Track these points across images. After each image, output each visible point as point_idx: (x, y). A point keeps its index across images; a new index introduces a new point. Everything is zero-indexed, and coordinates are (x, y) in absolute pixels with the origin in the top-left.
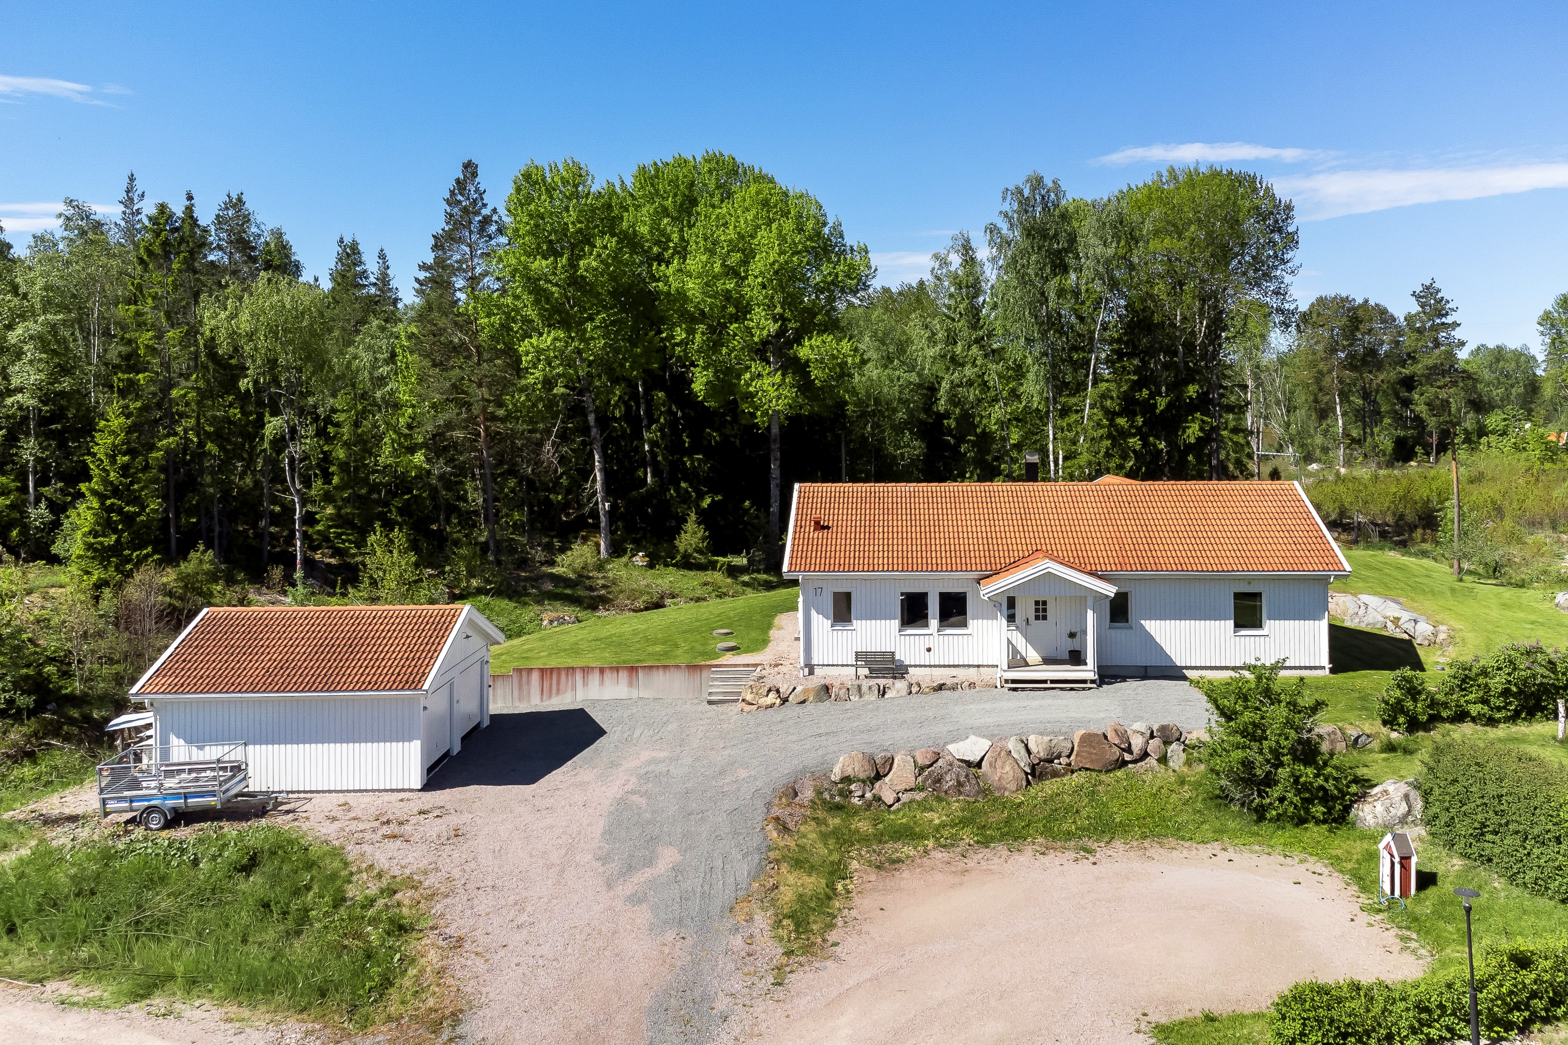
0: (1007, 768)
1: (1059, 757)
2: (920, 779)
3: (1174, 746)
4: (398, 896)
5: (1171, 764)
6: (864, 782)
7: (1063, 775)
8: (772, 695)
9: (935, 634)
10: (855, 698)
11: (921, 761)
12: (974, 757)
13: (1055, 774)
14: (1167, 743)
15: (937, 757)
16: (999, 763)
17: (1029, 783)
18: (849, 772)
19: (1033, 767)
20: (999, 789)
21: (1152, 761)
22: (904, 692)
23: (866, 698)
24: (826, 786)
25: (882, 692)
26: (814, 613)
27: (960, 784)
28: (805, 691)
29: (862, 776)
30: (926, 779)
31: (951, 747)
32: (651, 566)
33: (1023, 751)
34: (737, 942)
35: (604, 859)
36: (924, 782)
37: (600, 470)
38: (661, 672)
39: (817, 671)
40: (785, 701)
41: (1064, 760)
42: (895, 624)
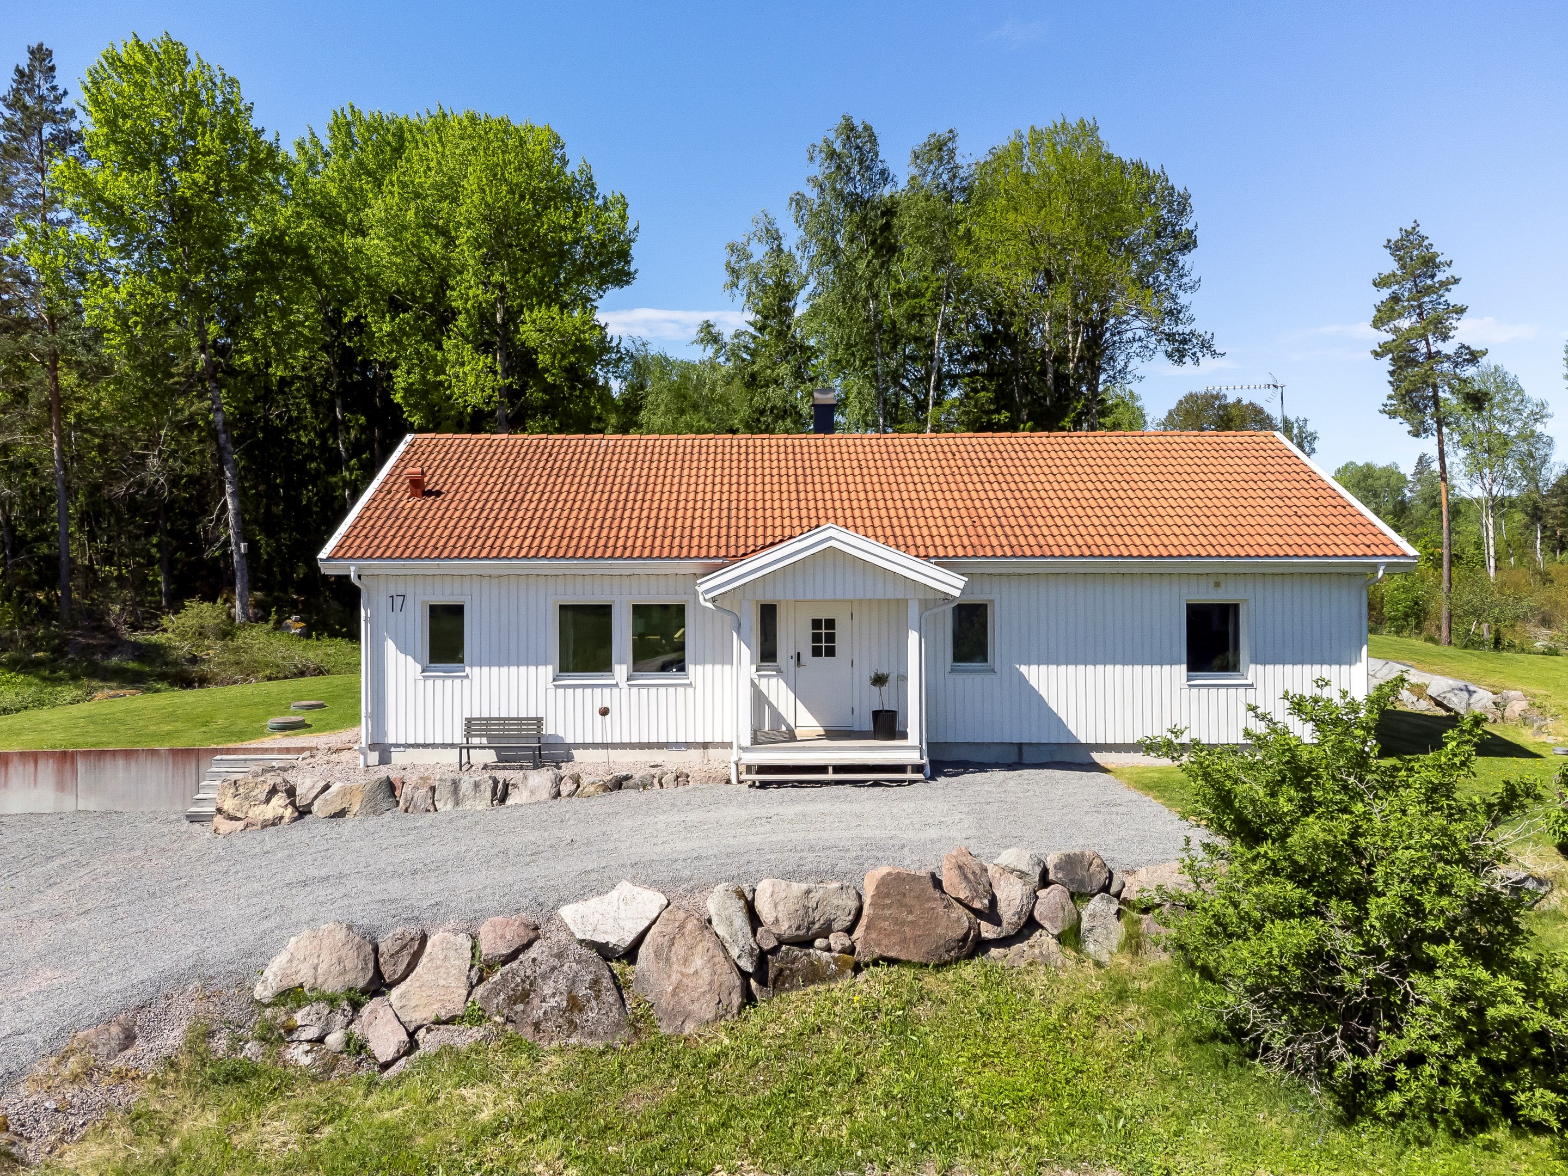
0: (698, 962)
1: (826, 931)
2: (479, 991)
3: (1097, 904)
5: (1091, 947)
6: (332, 1001)
7: (833, 978)
8: (279, 800)
9: (623, 684)
10: (445, 806)
11: (486, 948)
12: (620, 937)
13: (815, 975)
14: (1079, 896)
15: (534, 934)
16: (679, 949)
17: (749, 998)
18: (304, 975)
19: (762, 958)
20: (672, 1015)
21: (1044, 941)
22: (545, 794)
24: (233, 1014)
25: (501, 794)
26: (390, 646)
27: (574, 1004)
28: (344, 793)
29: (333, 985)
30: (494, 992)
31: (567, 913)
32: (306, 634)
33: (740, 921)
36: (486, 999)
37: (233, 495)
38: (120, 762)
39: (397, 757)
40: (303, 812)
41: (837, 940)
42: (547, 672)
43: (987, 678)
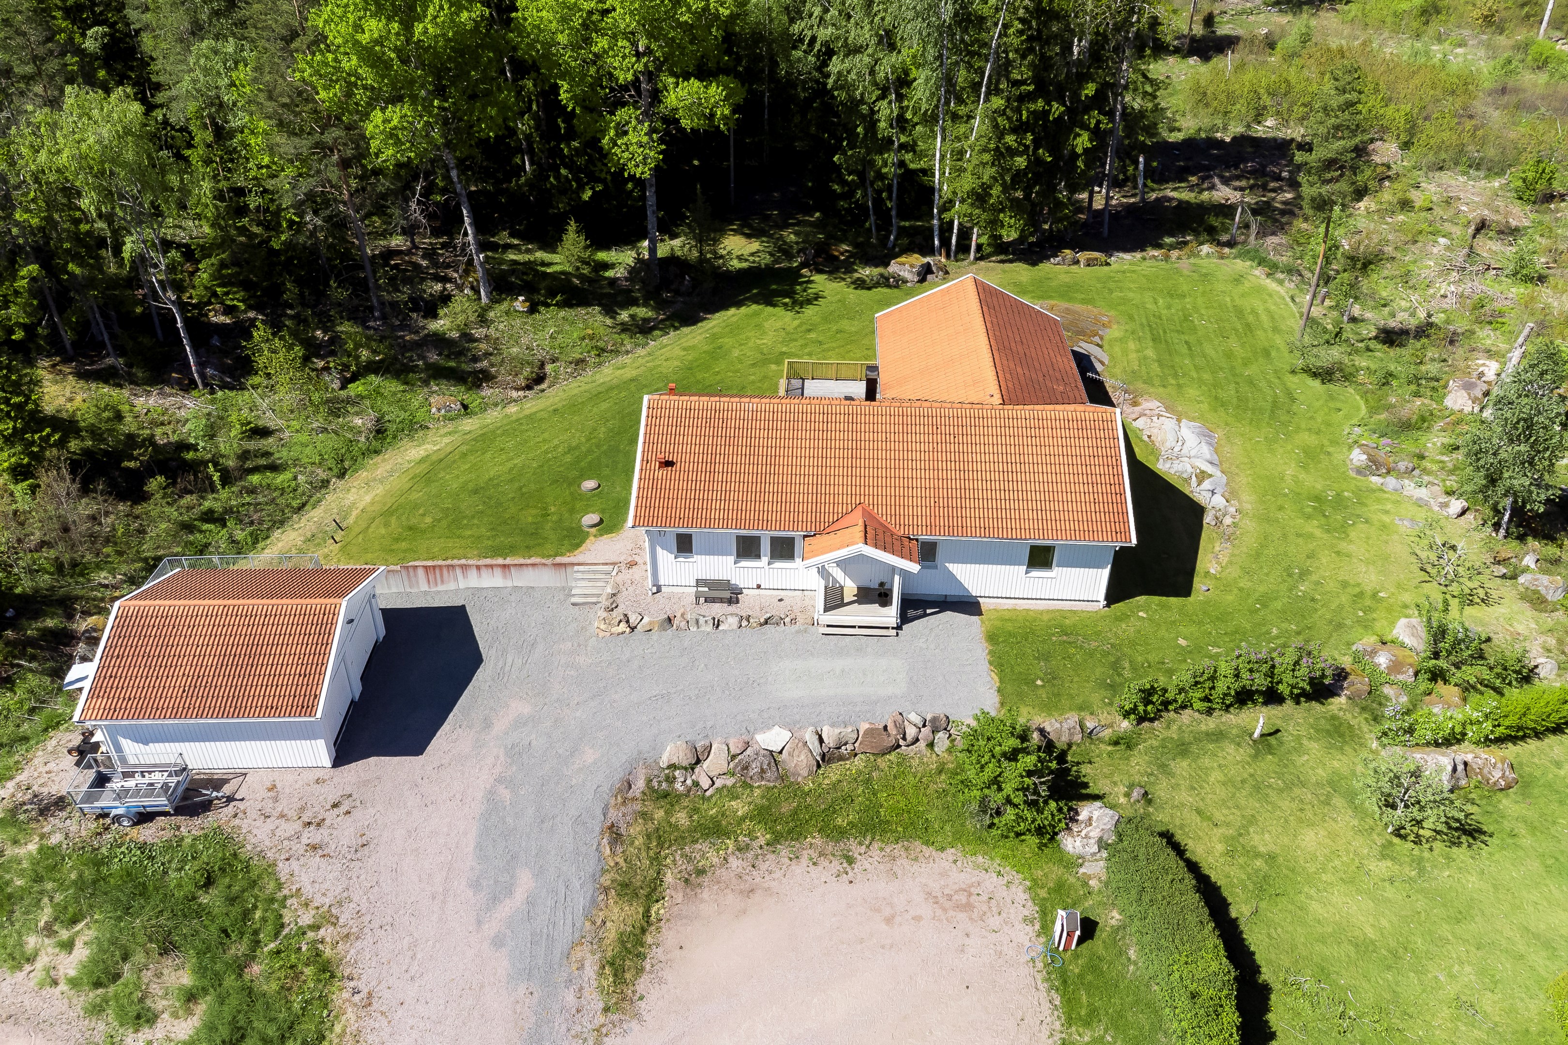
0: (803, 757)
1: (846, 744)
2: (732, 765)
3: (941, 734)
4: (322, 932)
5: (936, 749)
6: (686, 769)
7: (848, 759)
8: (623, 625)
9: (767, 567)
10: (693, 629)
11: (734, 751)
12: (776, 748)
13: (842, 758)
14: (934, 732)
15: (747, 745)
16: (796, 753)
17: (819, 766)
18: (675, 760)
19: (823, 756)
20: (794, 775)
21: (922, 744)
22: (735, 626)
23: (702, 629)
24: (656, 772)
25: (717, 624)
26: (659, 549)
27: (763, 771)
28: (650, 623)
29: (685, 763)
30: (736, 766)
31: (759, 737)
32: (533, 310)
33: (817, 743)
34: (570, 998)
35: (475, 885)
36: (734, 768)
37: (470, 224)
38: (530, 568)
39: (663, 589)
40: (633, 629)
41: (850, 747)
42: (731, 559)
43: (933, 571)
